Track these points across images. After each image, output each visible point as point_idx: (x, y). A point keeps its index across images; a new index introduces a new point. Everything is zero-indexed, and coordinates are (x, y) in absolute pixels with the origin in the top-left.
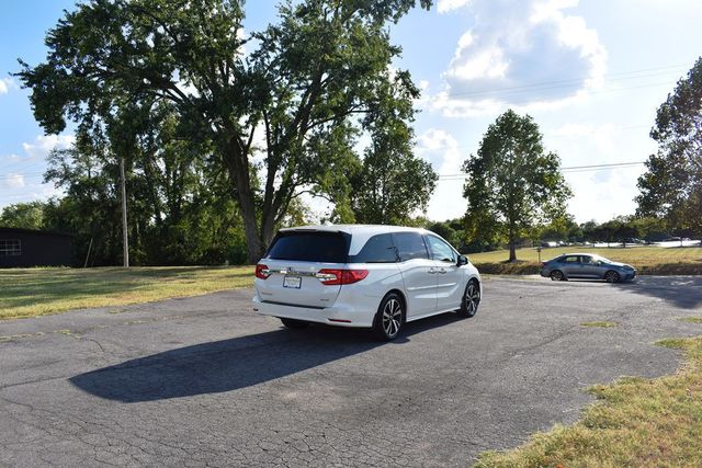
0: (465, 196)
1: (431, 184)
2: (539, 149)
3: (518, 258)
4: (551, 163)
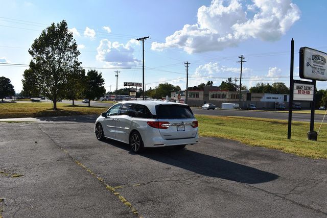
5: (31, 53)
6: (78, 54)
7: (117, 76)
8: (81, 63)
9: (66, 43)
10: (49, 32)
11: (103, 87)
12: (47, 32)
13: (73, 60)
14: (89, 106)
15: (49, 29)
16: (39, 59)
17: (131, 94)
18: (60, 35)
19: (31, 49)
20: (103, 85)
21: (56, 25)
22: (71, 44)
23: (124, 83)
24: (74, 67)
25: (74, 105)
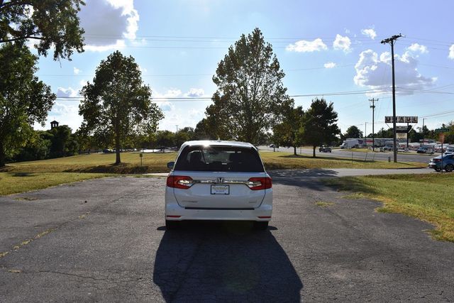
0: (80, 114)
1: (50, 103)
2: (138, 82)
3: (122, 161)
4: (145, 93)
5: (216, 81)
6: (281, 75)
7: (373, 107)
8: (285, 89)
9: (262, 62)
10: (237, 49)
11: (335, 126)
12: (234, 49)
13: (276, 85)
14: (314, 157)
15: (238, 44)
16: (227, 88)
17: (398, 136)
18: (253, 50)
19: (216, 76)
20: (335, 123)
21: (246, 36)
22: (271, 61)
23: (386, 118)
24: (277, 96)
25: (296, 155)
